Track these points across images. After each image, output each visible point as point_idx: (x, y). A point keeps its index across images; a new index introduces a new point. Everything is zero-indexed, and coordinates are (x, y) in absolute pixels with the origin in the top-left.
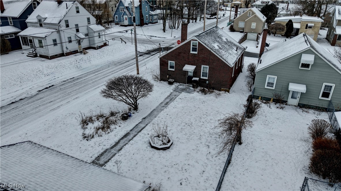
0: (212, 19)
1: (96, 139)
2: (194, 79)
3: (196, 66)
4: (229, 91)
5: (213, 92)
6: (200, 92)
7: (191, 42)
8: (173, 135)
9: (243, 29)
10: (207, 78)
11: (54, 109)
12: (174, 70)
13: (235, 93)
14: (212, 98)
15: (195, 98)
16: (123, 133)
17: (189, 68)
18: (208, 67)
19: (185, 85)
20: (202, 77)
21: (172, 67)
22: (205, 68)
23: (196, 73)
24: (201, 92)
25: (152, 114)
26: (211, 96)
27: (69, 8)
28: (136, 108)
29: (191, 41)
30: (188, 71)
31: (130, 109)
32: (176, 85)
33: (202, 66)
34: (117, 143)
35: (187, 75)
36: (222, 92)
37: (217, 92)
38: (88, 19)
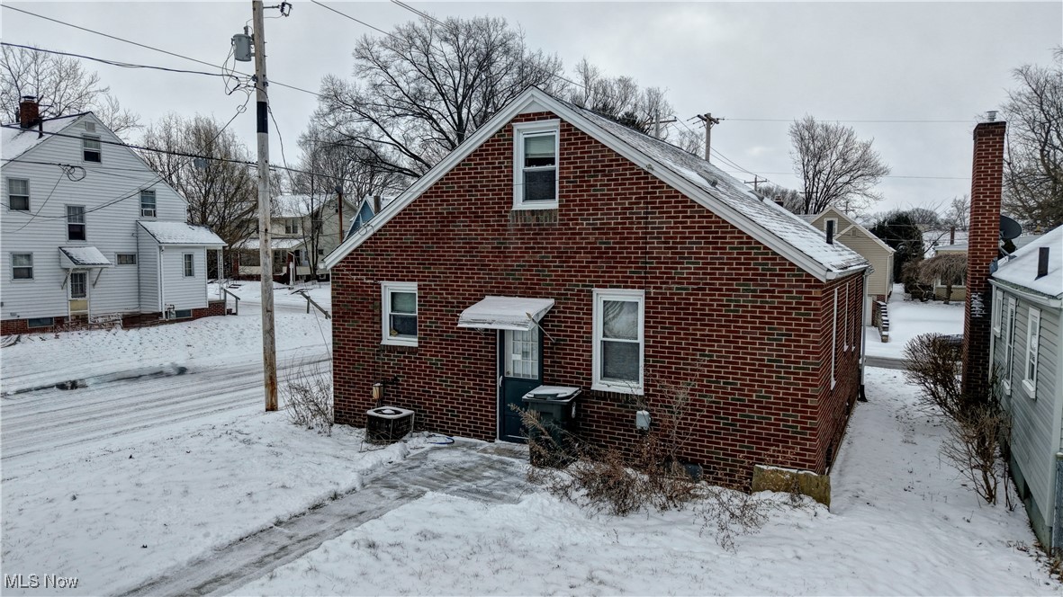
2: (541, 391)
3: (551, 301)
4: (828, 487)
5: (686, 495)
6: (575, 495)
7: (511, 131)
10: (637, 388)
12: (416, 345)
13: (867, 508)
14: (678, 547)
15: (516, 543)
17: (510, 318)
18: (636, 296)
19: (486, 444)
20: (599, 385)
21: (401, 324)
22: (619, 314)
23: (560, 350)
24: (584, 491)
26: (677, 531)
29: (517, 126)
30: (502, 332)
33: (601, 296)
35: (502, 372)
36: (766, 495)
37: (722, 496)
38: (148, 196)
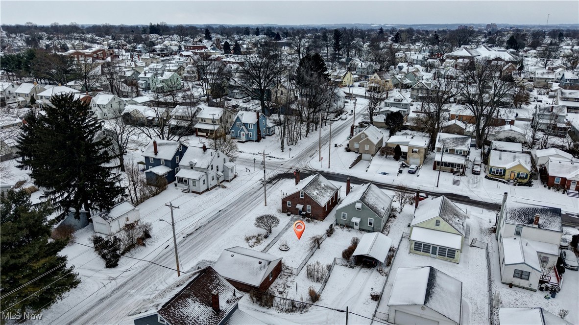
0: (336, 121)
1: (255, 247)
2: (303, 213)
3: (303, 206)
4: (323, 220)
5: (313, 221)
8: (290, 245)
9: (358, 149)
10: (310, 212)
11: (223, 233)
12: (291, 207)
13: (325, 222)
16: (267, 245)
17: (300, 207)
19: (298, 216)
20: (307, 212)
21: (289, 205)
22: (309, 207)
23: (304, 209)
24: (307, 221)
25: (279, 235)
26: (312, 224)
27: (213, 156)
28: (271, 232)
29: (300, 191)
31: (267, 233)
32: (292, 216)
33: (307, 205)
34: (265, 249)
35: (299, 210)
36: (319, 221)
37: (316, 221)
38: (224, 159)
